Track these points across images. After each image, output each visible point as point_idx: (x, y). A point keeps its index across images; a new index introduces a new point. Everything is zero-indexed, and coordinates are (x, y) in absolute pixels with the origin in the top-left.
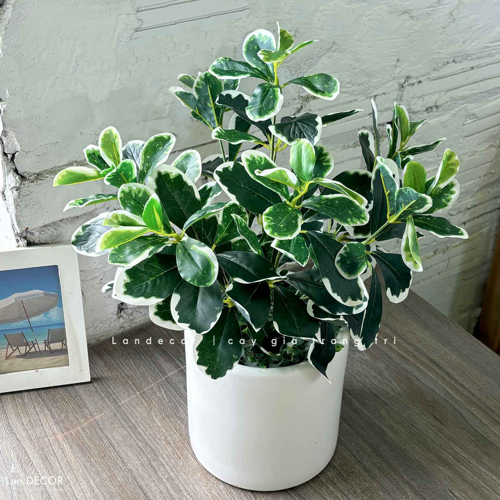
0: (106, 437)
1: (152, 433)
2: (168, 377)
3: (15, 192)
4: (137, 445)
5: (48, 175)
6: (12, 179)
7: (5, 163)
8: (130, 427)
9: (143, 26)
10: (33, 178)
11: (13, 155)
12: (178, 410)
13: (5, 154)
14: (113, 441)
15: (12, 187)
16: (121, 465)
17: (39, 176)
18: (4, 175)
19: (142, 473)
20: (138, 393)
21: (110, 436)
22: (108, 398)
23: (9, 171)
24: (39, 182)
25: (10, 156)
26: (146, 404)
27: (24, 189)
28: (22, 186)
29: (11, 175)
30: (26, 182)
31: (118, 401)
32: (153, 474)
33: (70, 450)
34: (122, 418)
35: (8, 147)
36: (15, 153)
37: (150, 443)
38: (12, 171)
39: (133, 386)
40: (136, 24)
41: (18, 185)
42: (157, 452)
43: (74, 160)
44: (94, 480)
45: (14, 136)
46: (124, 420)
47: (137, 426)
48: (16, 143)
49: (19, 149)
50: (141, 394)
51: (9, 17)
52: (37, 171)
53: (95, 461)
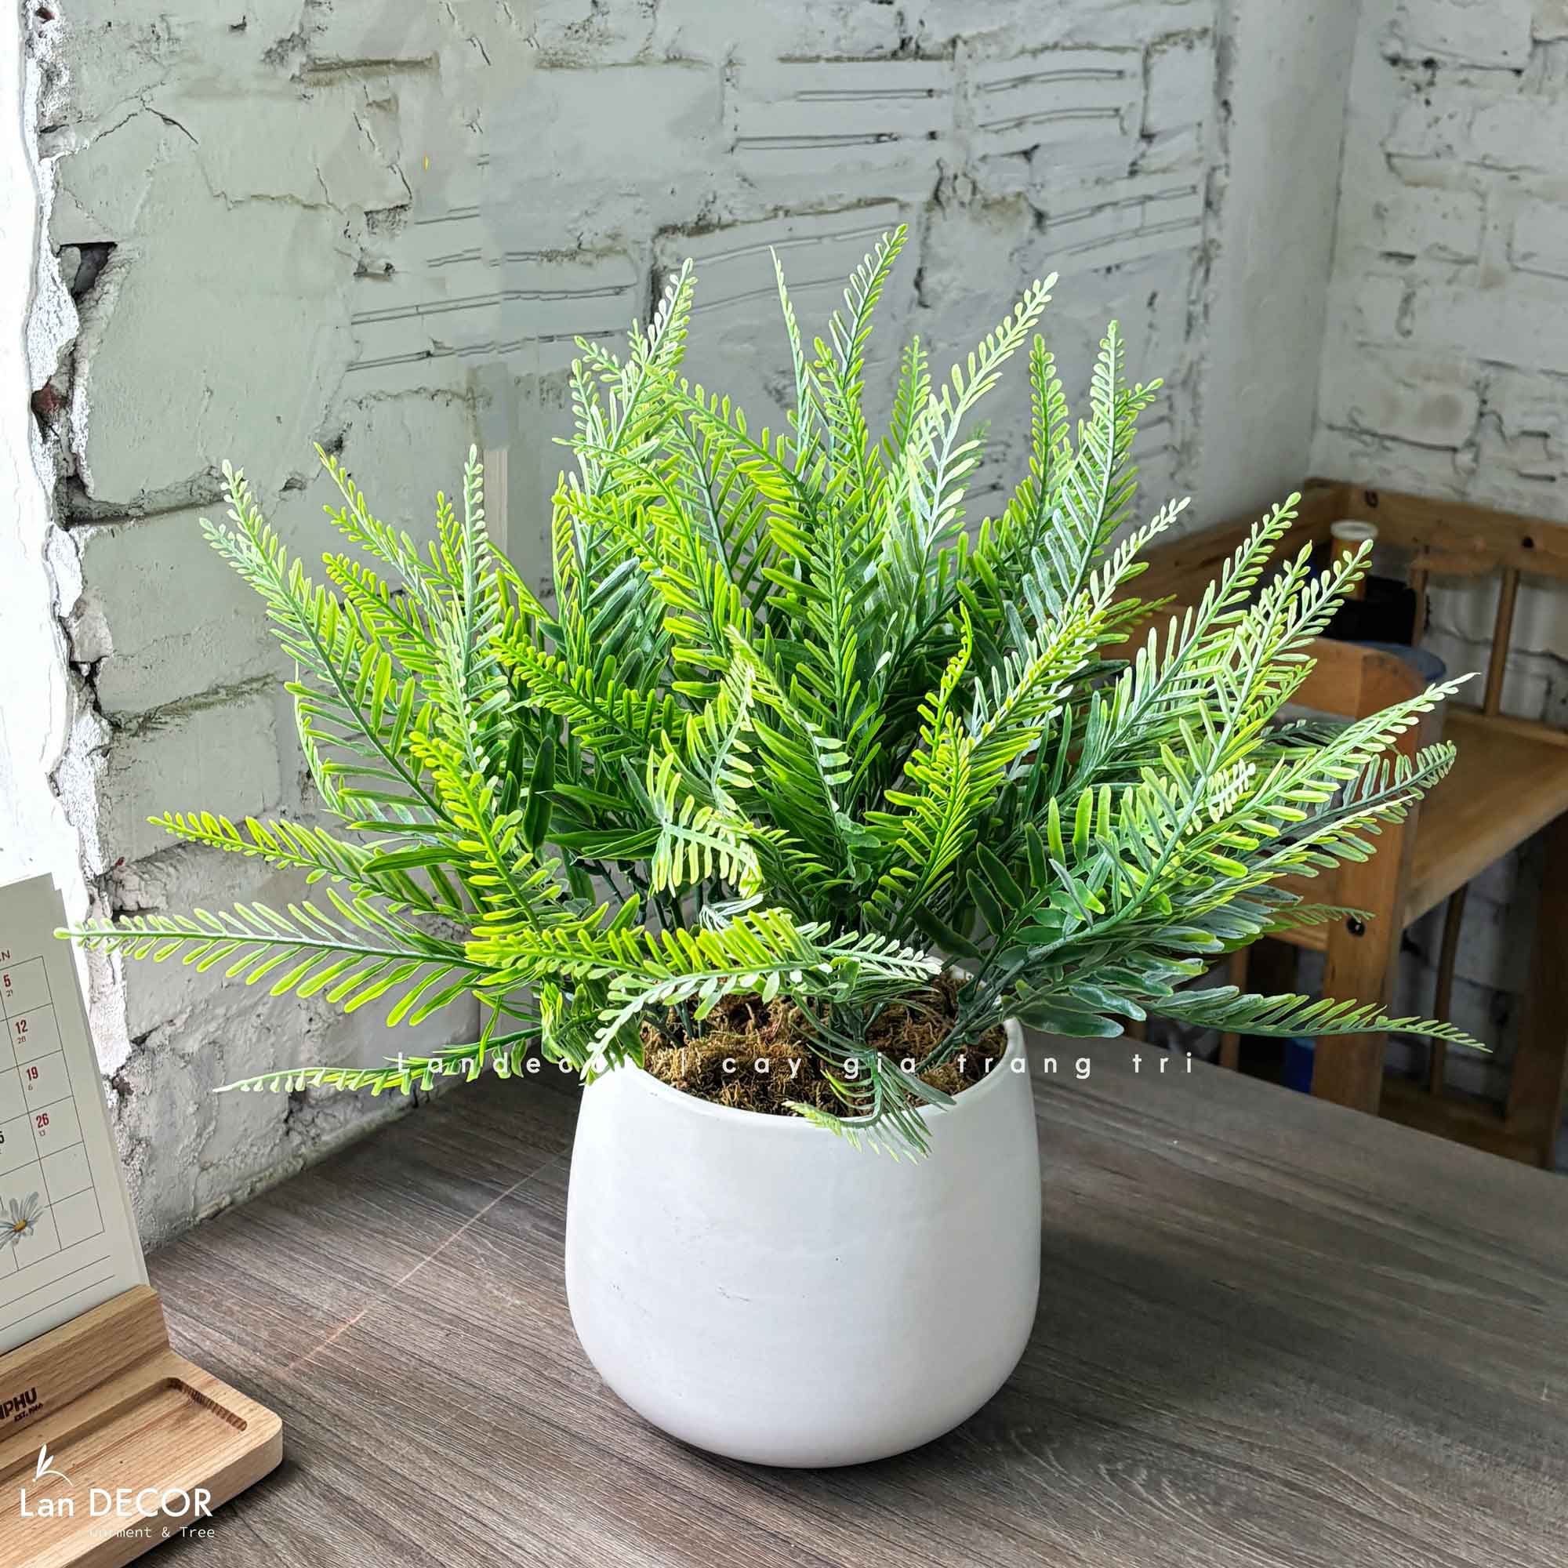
0: (402, 1351)
1: (508, 1320)
2: (483, 1216)
3: (100, 762)
4: (488, 1349)
5: (168, 719)
6: (91, 730)
7: (74, 688)
8: (450, 1322)
9: (362, 359)
10: (134, 725)
11: (94, 667)
12: (546, 1269)
13: (74, 666)
14: (423, 1354)
15: (90, 747)
16: (471, 1392)
17: (147, 722)
18: (70, 719)
19: (532, 1396)
20: (429, 1259)
21: (410, 1348)
22: (358, 1280)
23: (82, 710)
24: (150, 735)
25: (85, 669)
26: (460, 1274)
27: (118, 753)
28: (116, 744)
29: (88, 717)
30: (124, 735)
31: (389, 1282)
32: (560, 1392)
33: (326, 1394)
34: (419, 1309)
35: (82, 646)
36: (99, 660)
37: (516, 1340)
38: (89, 710)
39: (405, 1247)
40: (349, 353)
41: (107, 740)
42: (544, 1351)
43: (220, 680)
44: (426, 1435)
45: (101, 614)
46: (425, 1311)
47: (464, 1316)
48: (104, 632)
49: (108, 647)
50: (435, 1257)
51: (109, 314)
52: (142, 709)
53: (403, 1399)
